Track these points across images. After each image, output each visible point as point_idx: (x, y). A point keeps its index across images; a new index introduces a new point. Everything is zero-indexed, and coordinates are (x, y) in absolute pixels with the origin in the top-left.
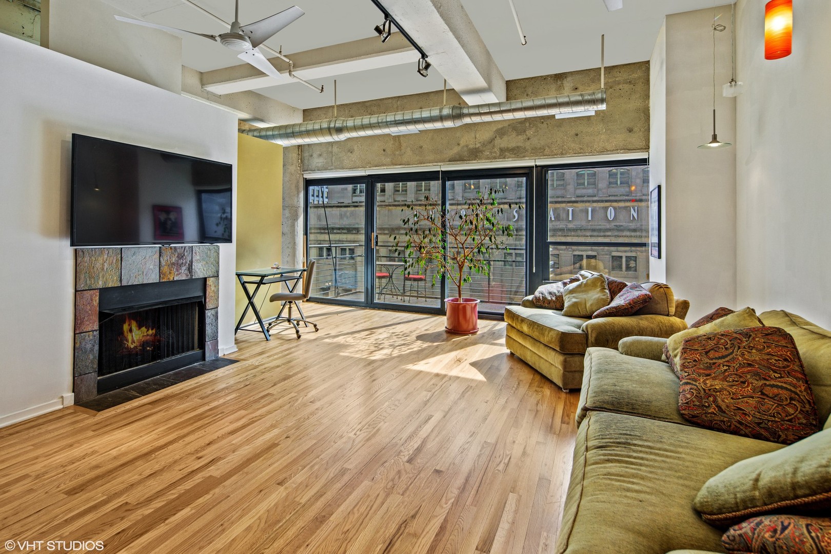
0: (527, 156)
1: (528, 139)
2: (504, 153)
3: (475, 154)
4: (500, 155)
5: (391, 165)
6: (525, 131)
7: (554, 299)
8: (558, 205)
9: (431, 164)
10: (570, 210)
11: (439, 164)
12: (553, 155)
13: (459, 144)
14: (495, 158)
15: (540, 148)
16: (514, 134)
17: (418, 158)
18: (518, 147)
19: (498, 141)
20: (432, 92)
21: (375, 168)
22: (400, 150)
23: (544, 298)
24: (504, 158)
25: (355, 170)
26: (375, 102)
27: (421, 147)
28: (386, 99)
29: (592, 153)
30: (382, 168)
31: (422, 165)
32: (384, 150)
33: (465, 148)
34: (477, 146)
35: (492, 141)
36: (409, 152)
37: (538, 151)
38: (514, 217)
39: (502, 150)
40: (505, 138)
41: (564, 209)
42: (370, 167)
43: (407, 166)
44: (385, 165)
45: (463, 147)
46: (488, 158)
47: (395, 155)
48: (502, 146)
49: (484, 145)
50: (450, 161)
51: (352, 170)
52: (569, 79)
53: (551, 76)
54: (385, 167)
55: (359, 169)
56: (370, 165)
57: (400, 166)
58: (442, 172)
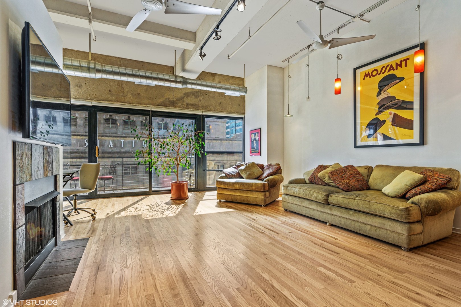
0: (199, 109)
1: (200, 101)
2: (188, 106)
3: (173, 104)
4: (187, 107)
5: (115, 102)
6: (198, 97)
7: (235, 174)
8: (115, 139)
9: (145, 106)
10: (122, 141)
11: (151, 106)
12: (210, 111)
13: (163, 97)
14: (184, 108)
15: (205, 107)
16: (193, 97)
17: (136, 100)
18: (195, 104)
19: (185, 99)
20: (146, 62)
21: (101, 102)
22: (123, 93)
23: (232, 174)
24: (189, 108)
25: (82, 101)
26: (101, 56)
27: (139, 94)
28: (111, 56)
29: (226, 112)
30: (108, 102)
31: (139, 105)
32: (110, 91)
33: (167, 100)
34: (175, 99)
35: (182, 98)
36: (130, 95)
37: (205, 108)
38: (85, 144)
39: (187, 104)
40: (189, 98)
41: (118, 141)
42: (98, 100)
43: (128, 104)
44: (111, 101)
45: (166, 99)
46: (180, 107)
47: (119, 95)
48: (188, 102)
49: (178, 100)
50: (158, 105)
51: (80, 100)
52: (217, 77)
53: (210, 73)
54: (110, 102)
55: (87, 100)
56: (97, 99)
57: (122, 103)
58: (152, 111)
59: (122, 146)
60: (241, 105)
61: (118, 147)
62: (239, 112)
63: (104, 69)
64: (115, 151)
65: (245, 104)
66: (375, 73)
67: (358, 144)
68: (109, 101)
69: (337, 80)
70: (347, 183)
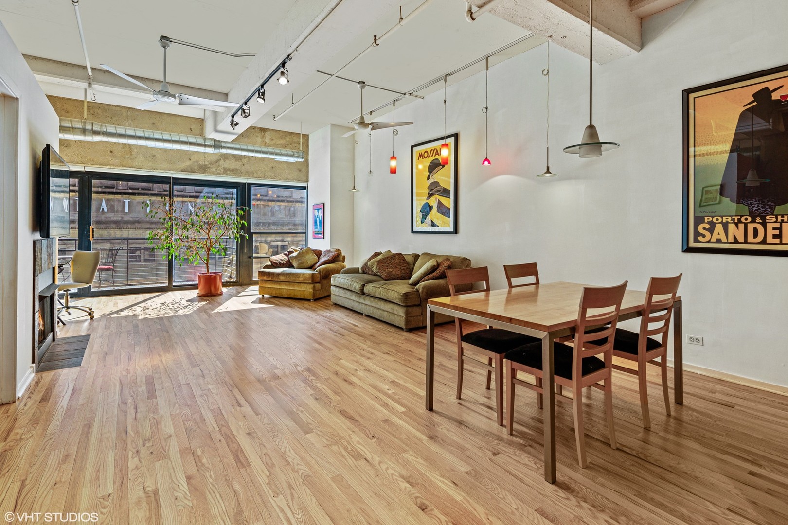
0: (243, 176)
1: (243, 165)
2: (226, 171)
3: (204, 169)
4: (224, 173)
5: (119, 166)
6: (241, 160)
7: (284, 262)
9: (164, 171)
10: (127, 202)
11: (172, 172)
12: (259, 178)
13: (190, 160)
14: (220, 174)
15: (251, 172)
16: (234, 160)
17: (150, 164)
18: (236, 169)
19: (222, 163)
22: (131, 155)
23: (280, 263)
24: (227, 175)
26: (99, 105)
27: (154, 156)
28: (113, 106)
29: (281, 180)
30: (109, 167)
31: (154, 171)
32: (111, 152)
33: (196, 163)
34: (206, 163)
35: (217, 161)
36: (141, 157)
37: (250, 174)
39: (224, 169)
40: (227, 161)
43: (138, 169)
44: (113, 165)
45: (194, 162)
46: (214, 173)
47: (124, 158)
48: (225, 166)
49: (211, 163)
50: (182, 171)
52: (268, 133)
53: (258, 128)
54: (112, 167)
55: (77, 165)
56: (92, 163)
57: (130, 169)
58: (173, 178)
59: (127, 211)
60: (302, 170)
61: (117, 212)
62: (300, 179)
63: (105, 130)
64: (112, 219)
65: (308, 169)
66: (426, 155)
67: (415, 230)
68: (110, 165)
69: (393, 158)
70: (390, 272)
